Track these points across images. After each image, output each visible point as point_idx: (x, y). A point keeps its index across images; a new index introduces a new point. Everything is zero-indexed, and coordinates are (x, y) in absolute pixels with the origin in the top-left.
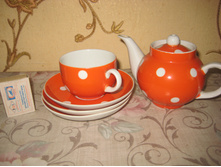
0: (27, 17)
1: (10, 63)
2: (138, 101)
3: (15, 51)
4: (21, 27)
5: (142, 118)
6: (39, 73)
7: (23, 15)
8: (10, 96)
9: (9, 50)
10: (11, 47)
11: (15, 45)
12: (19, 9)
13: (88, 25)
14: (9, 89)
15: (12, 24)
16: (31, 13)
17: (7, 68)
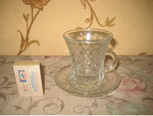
0: (38, 13)
1: (23, 48)
2: (135, 83)
3: (27, 39)
4: (33, 20)
5: (143, 99)
6: (46, 57)
7: (36, 10)
8: (22, 78)
9: (22, 38)
10: (25, 36)
11: (28, 34)
12: (33, 6)
13: (87, 20)
14: (22, 73)
15: (26, 18)
16: (41, 9)
17: (20, 52)
